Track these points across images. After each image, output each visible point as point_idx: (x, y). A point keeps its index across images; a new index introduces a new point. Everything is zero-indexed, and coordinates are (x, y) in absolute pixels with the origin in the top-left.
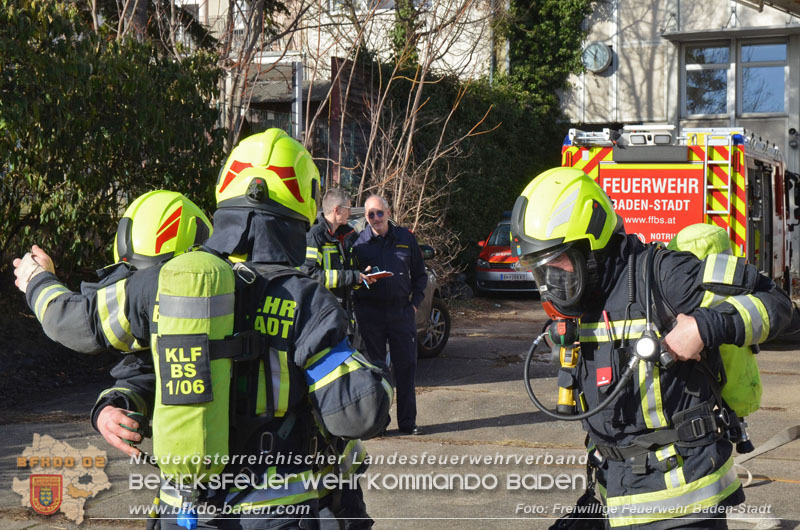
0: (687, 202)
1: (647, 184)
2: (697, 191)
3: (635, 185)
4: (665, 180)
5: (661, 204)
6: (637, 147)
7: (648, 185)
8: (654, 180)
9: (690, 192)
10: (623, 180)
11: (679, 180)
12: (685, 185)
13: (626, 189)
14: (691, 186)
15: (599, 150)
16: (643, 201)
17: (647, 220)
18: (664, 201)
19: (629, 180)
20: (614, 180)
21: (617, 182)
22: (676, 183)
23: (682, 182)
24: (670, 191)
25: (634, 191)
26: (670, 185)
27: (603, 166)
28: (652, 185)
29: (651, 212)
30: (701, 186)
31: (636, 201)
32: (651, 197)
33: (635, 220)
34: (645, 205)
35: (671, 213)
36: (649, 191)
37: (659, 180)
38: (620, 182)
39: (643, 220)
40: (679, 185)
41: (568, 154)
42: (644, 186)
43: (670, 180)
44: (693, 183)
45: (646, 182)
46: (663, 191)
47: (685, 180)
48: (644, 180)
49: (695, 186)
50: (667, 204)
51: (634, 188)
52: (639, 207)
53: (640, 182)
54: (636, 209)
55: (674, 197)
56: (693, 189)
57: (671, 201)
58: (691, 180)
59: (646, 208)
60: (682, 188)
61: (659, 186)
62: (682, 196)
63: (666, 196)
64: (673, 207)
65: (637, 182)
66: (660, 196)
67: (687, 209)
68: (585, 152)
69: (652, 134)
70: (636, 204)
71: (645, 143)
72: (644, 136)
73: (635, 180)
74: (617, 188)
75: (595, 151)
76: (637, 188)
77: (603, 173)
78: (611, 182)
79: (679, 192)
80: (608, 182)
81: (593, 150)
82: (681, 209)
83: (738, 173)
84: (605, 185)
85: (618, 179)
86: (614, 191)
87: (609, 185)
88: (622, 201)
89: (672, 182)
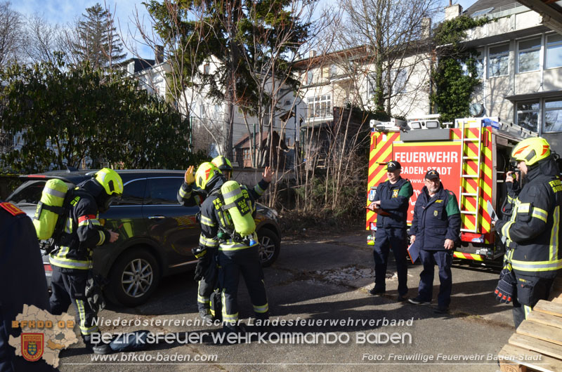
0: (449, 168)
2: (456, 161)
3: (415, 157)
4: (435, 153)
6: (416, 131)
7: (423, 157)
8: (427, 153)
9: (452, 161)
10: (408, 153)
11: (444, 153)
12: (448, 157)
13: (409, 159)
14: (452, 157)
15: (392, 134)
16: (420, 168)
19: (411, 153)
20: (402, 154)
21: (404, 155)
22: (442, 155)
23: (446, 155)
24: (438, 161)
25: (415, 161)
26: (438, 157)
27: (395, 145)
28: (426, 157)
30: (459, 157)
31: (415, 168)
32: (425, 165)
33: (415, 181)
34: (421, 171)
36: (424, 161)
37: (431, 153)
38: (406, 155)
39: (420, 181)
40: (444, 157)
41: (374, 138)
42: (421, 157)
43: (438, 153)
44: (454, 155)
45: (422, 155)
46: (433, 161)
47: (449, 153)
48: (421, 153)
49: (456, 157)
52: (418, 172)
53: (418, 155)
54: (415, 173)
55: (441, 165)
56: (454, 159)
57: (439, 168)
58: (452, 153)
60: (446, 159)
61: (431, 158)
62: (446, 164)
63: (435, 164)
65: (416, 155)
66: (431, 164)
67: (449, 173)
68: (384, 136)
69: (425, 122)
70: (416, 170)
71: (421, 128)
72: (419, 123)
73: (415, 153)
74: (404, 159)
75: (390, 135)
76: (416, 159)
77: (395, 149)
78: (399, 155)
79: (444, 161)
80: (398, 155)
81: (389, 134)
82: (445, 173)
83: (486, 148)
84: (396, 157)
85: (404, 153)
86: (402, 161)
87: (398, 157)
88: (406, 168)
89: (440, 155)
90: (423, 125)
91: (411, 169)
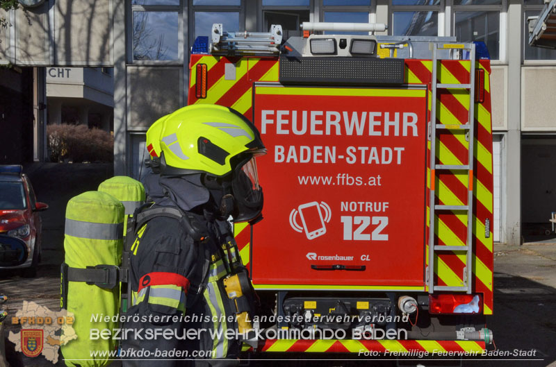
0: (400, 150)
1: (333, 120)
2: (415, 133)
3: (314, 122)
4: (364, 114)
5: (358, 154)
6: (318, 59)
7: (336, 123)
8: (345, 114)
9: (405, 134)
10: (295, 113)
11: (387, 115)
12: (396, 123)
13: (299, 128)
14: (406, 124)
15: (253, 63)
16: (327, 148)
17: (335, 180)
18: (363, 149)
19: (305, 113)
20: (280, 113)
21: (284, 117)
22: (381, 119)
23: (392, 119)
24: (372, 133)
25: (313, 132)
26: (372, 123)
27: (260, 90)
28: (342, 123)
29: (341, 166)
30: (423, 126)
31: (316, 148)
32: (341, 142)
33: (315, 180)
34: (331, 155)
35: (373, 169)
36: (338, 132)
37: (355, 114)
38: (289, 117)
39: (327, 181)
40: (387, 123)
41: (199, 69)
42: (329, 123)
43: (372, 115)
44: (410, 119)
45: (333, 118)
46: (360, 132)
47: (397, 115)
48: (329, 114)
49: (413, 124)
50: (368, 153)
51: (313, 127)
52: (322, 158)
53: (323, 118)
54: (316, 161)
55: (379, 142)
56: (410, 129)
57: (374, 149)
58: (406, 115)
59: (333, 161)
60: (392, 128)
61: (355, 124)
62: (392, 141)
63: (366, 140)
64: (376, 158)
65: (318, 118)
66: (355, 140)
67: (399, 162)
68: (229, 67)
69: (349, 38)
70: (316, 154)
72: (334, 41)
73: (314, 114)
74: (284, 127)
75: (246, 66)
76: (318, 127)
77: (260, 102)
78: (274, 117)
79: (387, 133)
80: (269, 117)
81: (243, 63)
82: (390, 161)
83: (480, 105)
84: (265, 122)
85: (287, 113)
86: (279, 131)
87: (271, 122)
88: (292, 148)
89: (376, 119)
91: (305, 151)
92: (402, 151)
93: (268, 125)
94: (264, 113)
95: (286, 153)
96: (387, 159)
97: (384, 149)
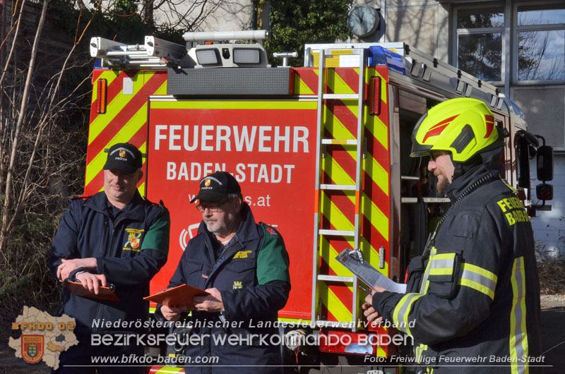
0: (289, 167)
1: (223, 135)
2: (306, 150)
3: (205, 137)
4: (254, 128)
5: (247, 171)
6: (206, 71)
7: (226, 138)
8: (235, 128)
9: (295, 150)
10: (186, 128)
11: (277, 129)
12: (286, 138)
13: (191, 144)
14: (296, 139)
15: (149, 76)
16: (217, 165)
18: (253, 166)
19: (196, 128)
20: (173, 128)
21: (176, 132)
22: (271, 134)
23: (282, 133)
24: (262, 149)
25: (205, 148)
26: (262, 138)
27: (154, 104)
28: (232, 138)
30: (312, 139)
31: (206, 165)
32: (231, 158)
35: (263, 188)
36: (228, 148)
37: (245, 128)
38: (180, 132)
40: (278, 138)
41: (100, 84)
42: (219, 138)
43: (263, 129)
44: (301, 134)
45: (223, 133)
46: (250, 148)
47: (287, 129)
48: (219, 128)
49: (304, 139)
50: (257, 170)
51: (203, 143)
53: (213, 133)
55: (268, 159)
56: (301, 144)
57: (264, 167)
58: (297, 129)
60: (282, 144)
61: (244, 139)
62: (282, 158)
63: (256, 157)
64: (266, 177)
65: (209, 133)
66: (245, 157)
67: (289, 181)
68: (127, 81)
69: (230, 47)
70: (206, 171)
71: (219, 63)
72: (216, 51)
73: (205, 128)
74: (176, 142)
75: (143, 79)
76: (208, 143)
77: (156, 117)
78: (166, 132)
79: (277, 149)
80: (162, 132)
81: (140, 77)
82: (279, 180)
83: (376, 118)
84: (159, 137)
85: (179, 127)
86: (172, 147)
87: (164, 137)
88: (184, 165)
89: (266, 133)
90: (226, 55)
91: (196, 168)
92: (292, 169)
93: (161, 141)
94: (159, 128)
95: (178, 170)
96: (276, 177)
97: (273, 166)
